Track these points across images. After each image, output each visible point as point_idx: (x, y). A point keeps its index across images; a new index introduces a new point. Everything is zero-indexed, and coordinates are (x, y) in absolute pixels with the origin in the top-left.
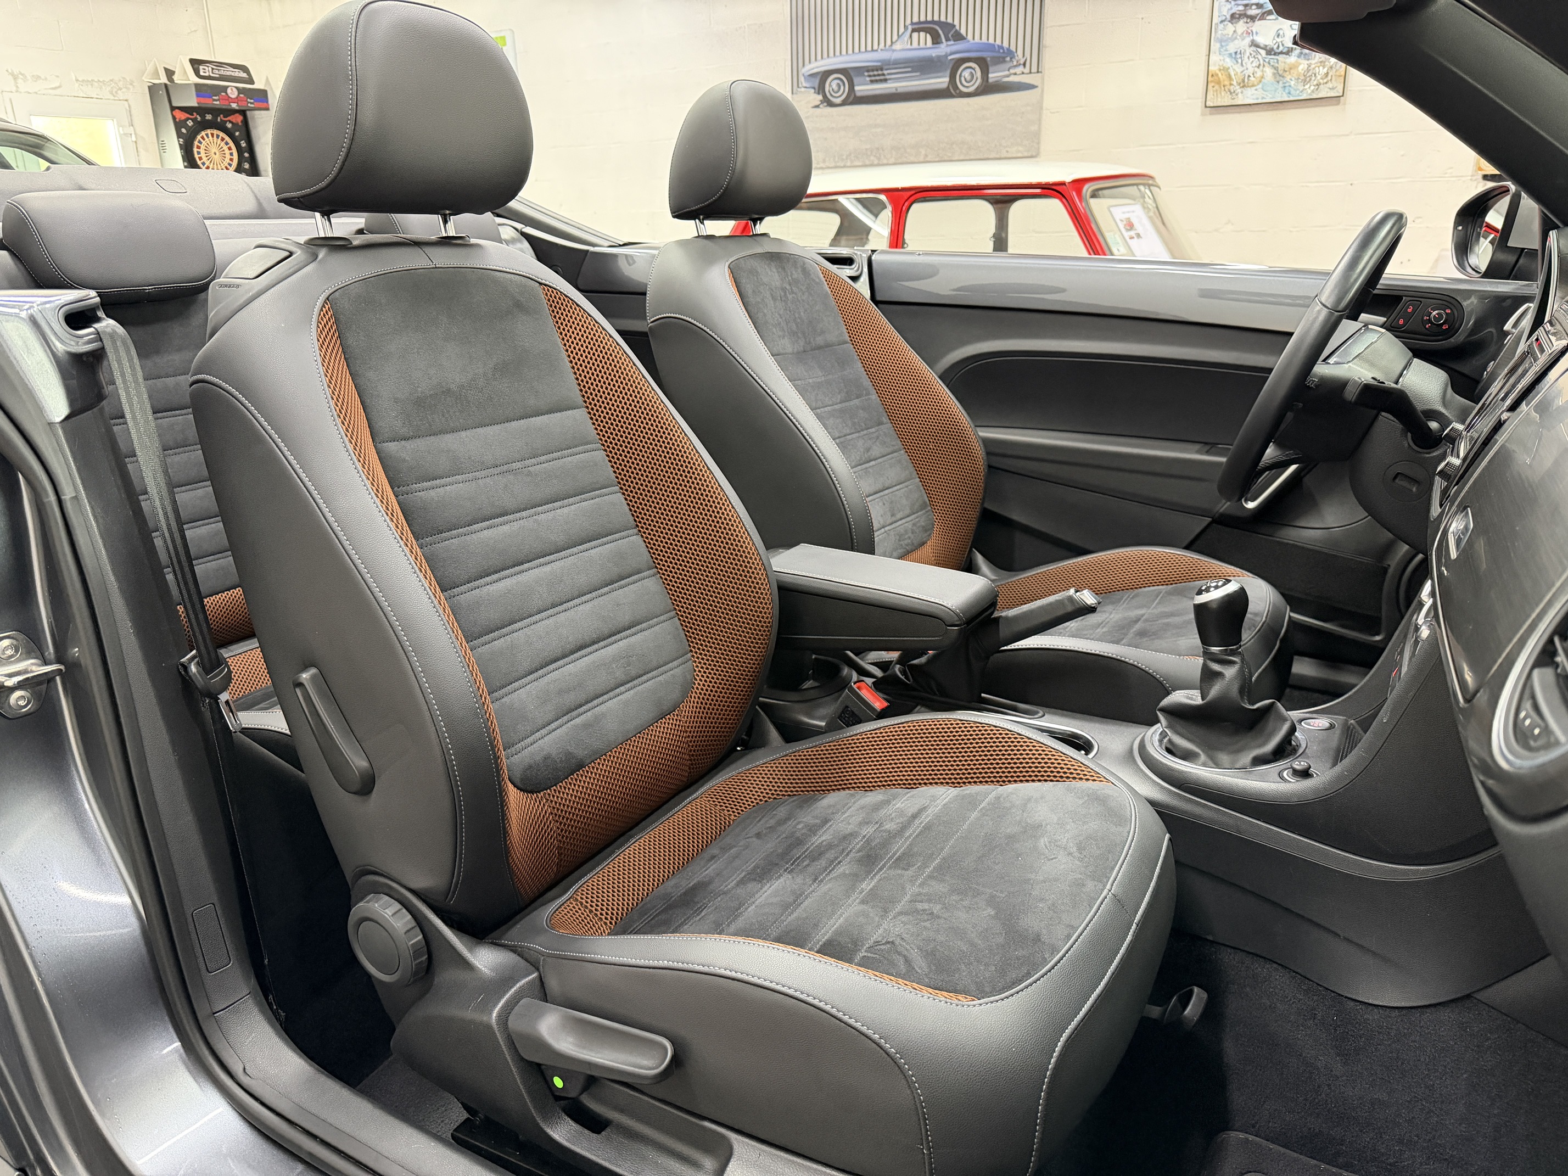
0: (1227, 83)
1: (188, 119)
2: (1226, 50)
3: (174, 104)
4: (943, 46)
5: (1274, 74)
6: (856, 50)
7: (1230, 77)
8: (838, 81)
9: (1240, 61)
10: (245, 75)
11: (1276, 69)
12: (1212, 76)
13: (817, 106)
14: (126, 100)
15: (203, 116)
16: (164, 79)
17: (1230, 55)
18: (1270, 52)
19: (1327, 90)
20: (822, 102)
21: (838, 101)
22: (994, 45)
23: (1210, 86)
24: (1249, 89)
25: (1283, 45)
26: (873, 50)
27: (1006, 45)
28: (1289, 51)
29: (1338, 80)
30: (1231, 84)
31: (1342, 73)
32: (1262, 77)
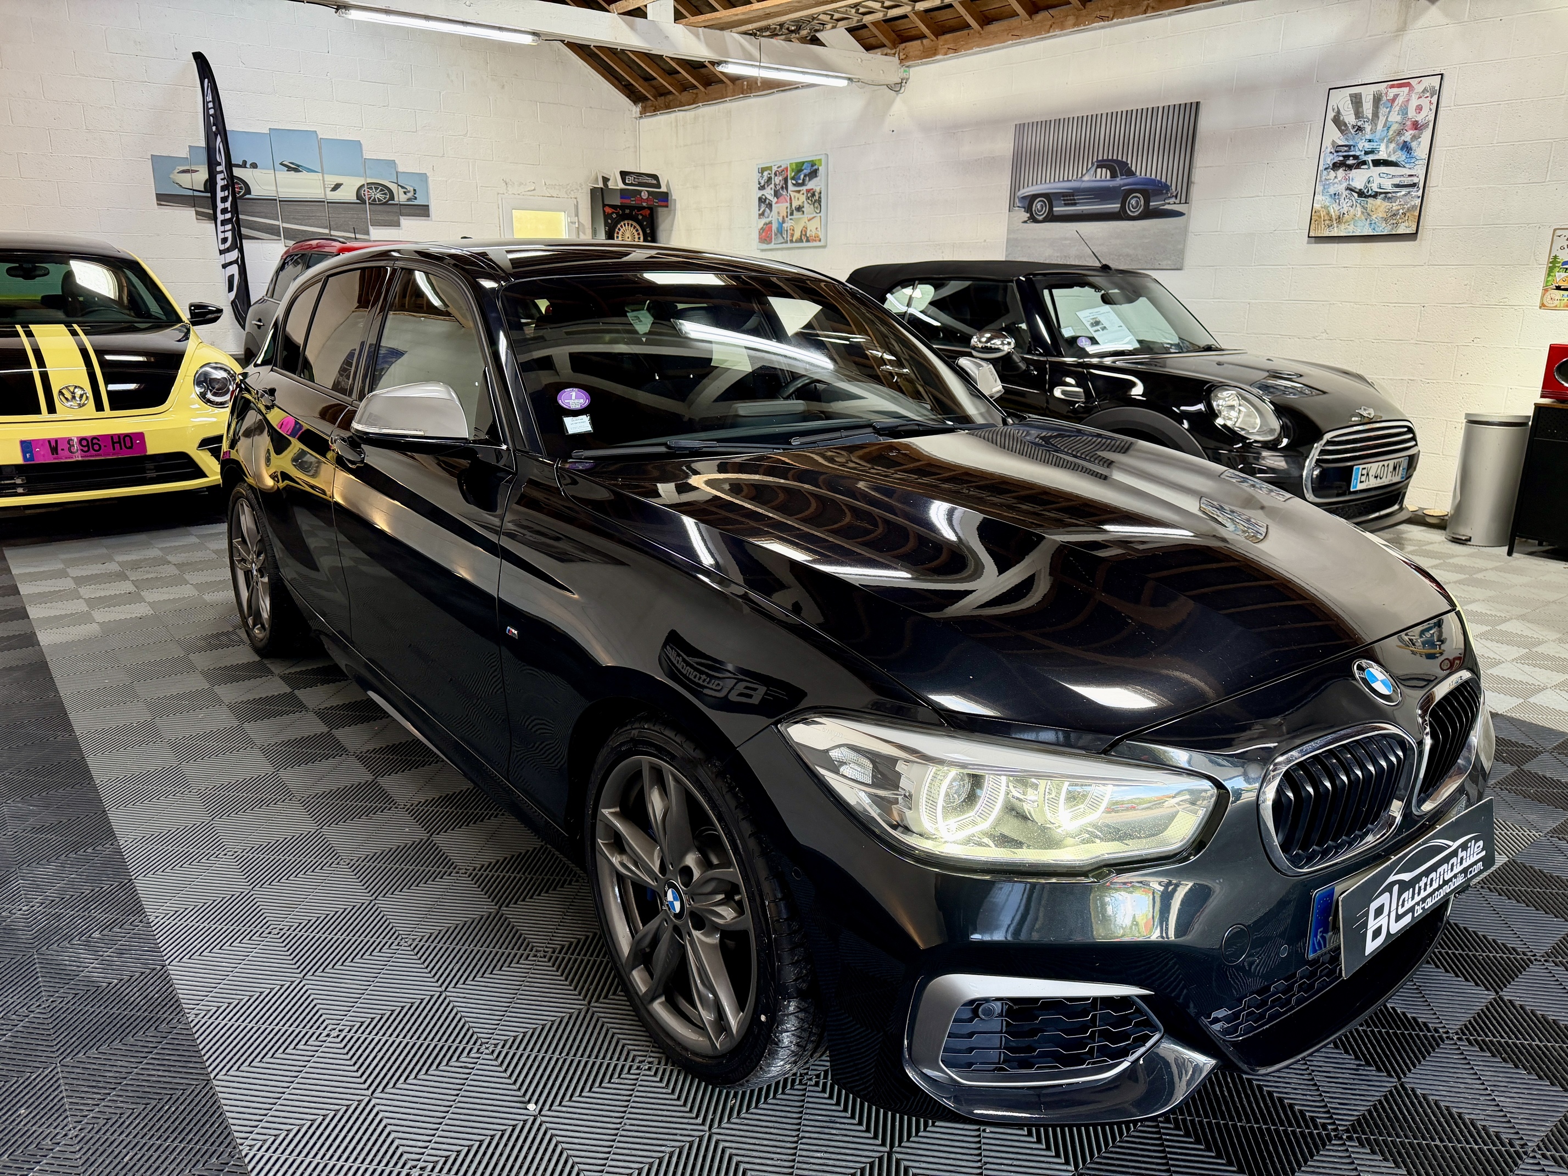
0: (1327, 218)
1: (613, 213)
2: (1328, 192)
3: (606, 203)
4: (1118, 179)
5: (1363, 213)
6: (1057, 180)
7: (1328, 214)
8: (1040, 203)
9: (1338, 201)
10: (655, 182)
11: (1365, 209)
12: (1316, 212)
13: (1025, 222)
14: (575, 199)
15: (623, 211)
16: (601, 185)
17: (1331, 195)
18: (1361, 194)
19: (1403, 228)
20: (1029, 218)
22: (1154, 180)
23: (1313, 221)
24: (1342, 224)
25: (1372, 190)
26: (1068, 180)
27: (1163, 180)
28: (1375, 195)
29: (1412, 221)
30: (1330, 220)
31: (1416, 215)
32: (1355, 215)
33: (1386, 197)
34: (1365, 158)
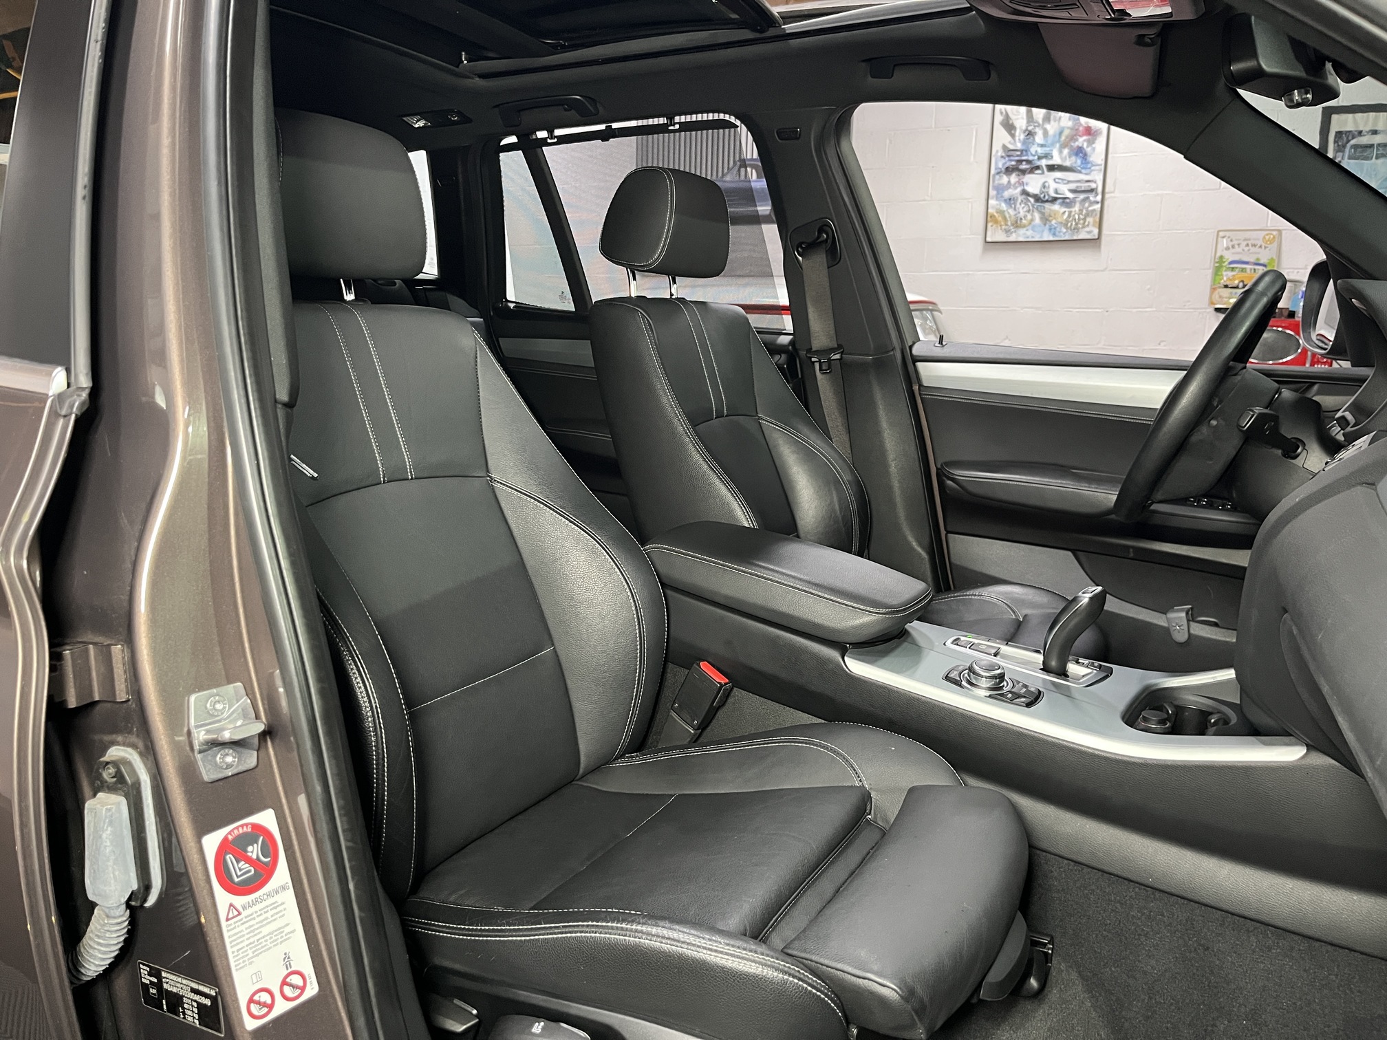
0: (1002, 223)
2: (1002, 197)
5: (1041, 218)
7: (1005, 219)
9: (1013, 206)
11: (1043, 213)
12: (991, 217)
17: (1006, 200)
18: (1037, 198)
19: (1085, 233)
23: (989, 225)
24: (1021, 229)
25: (1048, 195)
29: (1094, 225)
30: (1007, 225)
31: (1098, 220)
32: (1032, 220)
33: (1063, 202)
34: (1038, 163)
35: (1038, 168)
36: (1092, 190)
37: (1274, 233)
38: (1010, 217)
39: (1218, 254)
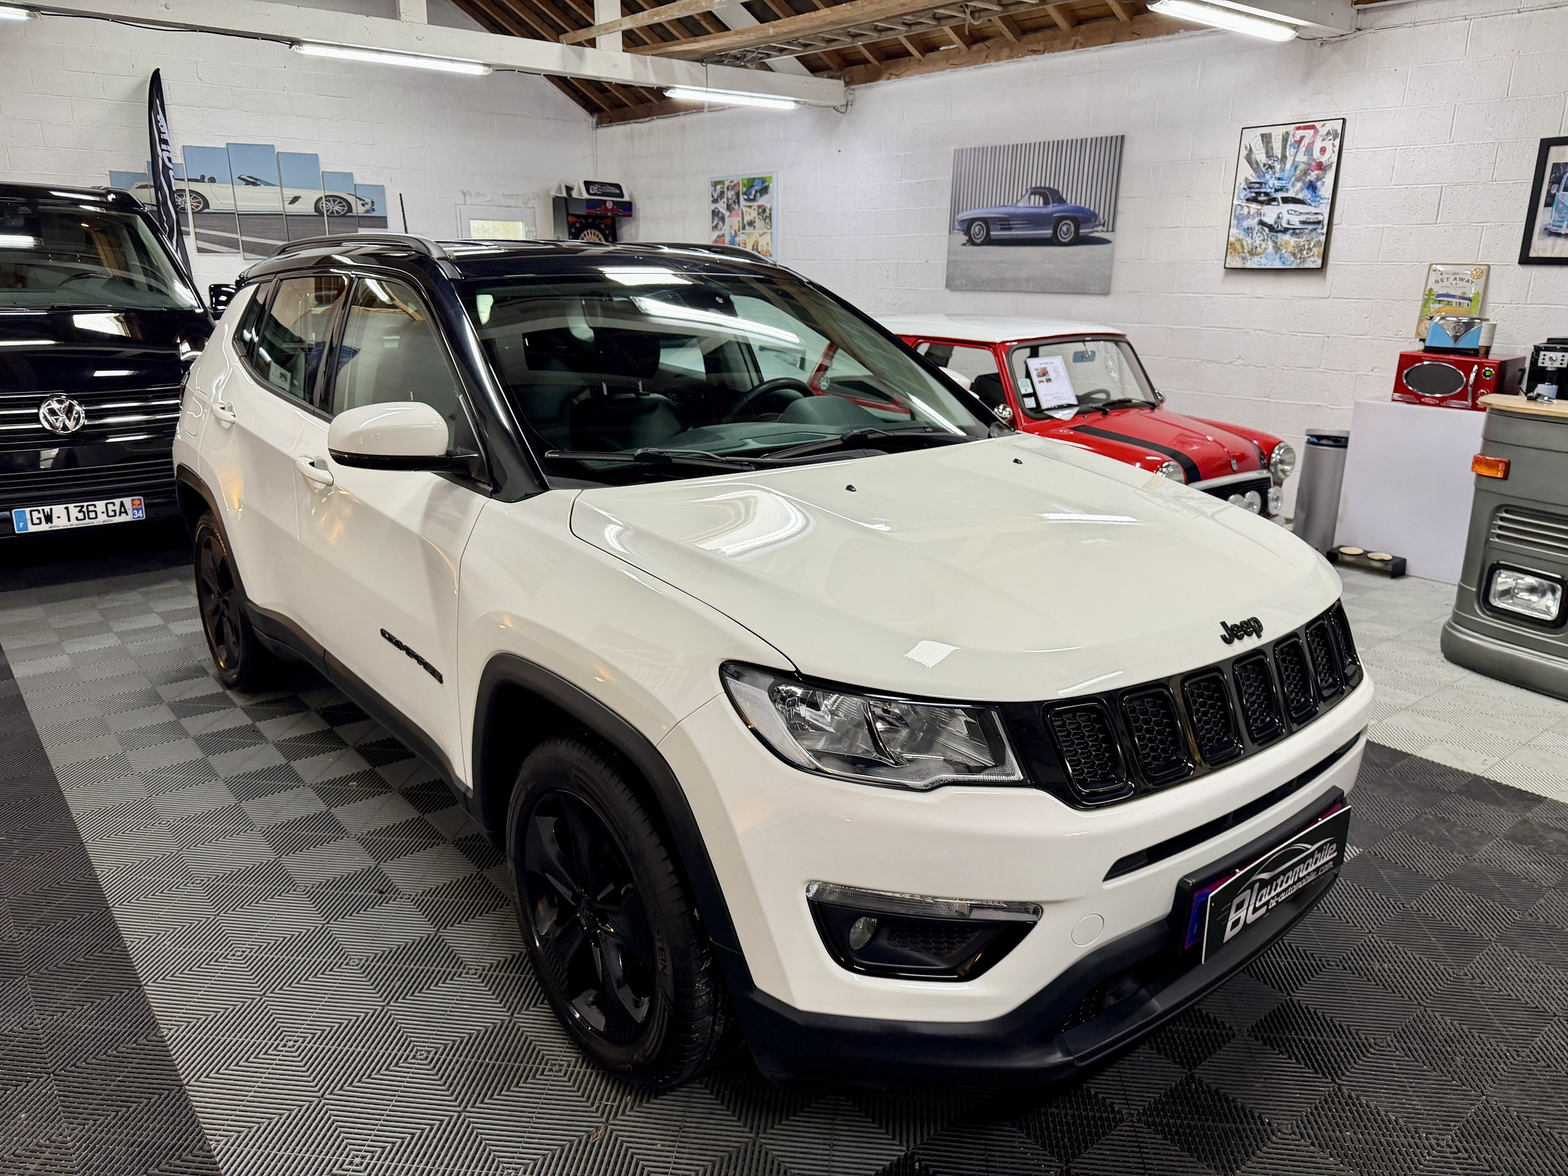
0: (1240, 251)
1: (577, 222)
2: (1242, 226)
3: (569, 212)
4: (1050, 206)
5: (1274, 247)
6: (993, 205)
7: (1243, 246)
8: (979, 227)
9: (1250, 234)
10: (619, 193)
11: (1275, 243)
12: (1231, 246)
13: (964, 245)
14: (533, 208)
15: (586, 221)
16: (564, 194)
17: (1244, 229)
18: (1271, 228)
19: (1310, 262)
20: (968, 241)
21: (978, 241)
22: (1083, 209)
23: (1228, 253)
24: (1255, 256)
25: (1281, 225)
26: (1004, 206)
27: (1092, 209)
28: (1285, 231)
29: (1318, 256)
30: (1243, 252)
31: (1322, 250)
32: (1266, 249)
33: (1294, 233)
34: (1275, 195)
35: (1274, 199)
36: (1319, 222)
37: (1482, 267)
38: (1248, 245)
39: (1429, 287)
